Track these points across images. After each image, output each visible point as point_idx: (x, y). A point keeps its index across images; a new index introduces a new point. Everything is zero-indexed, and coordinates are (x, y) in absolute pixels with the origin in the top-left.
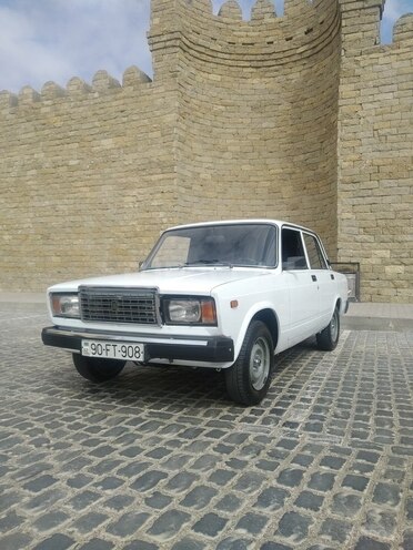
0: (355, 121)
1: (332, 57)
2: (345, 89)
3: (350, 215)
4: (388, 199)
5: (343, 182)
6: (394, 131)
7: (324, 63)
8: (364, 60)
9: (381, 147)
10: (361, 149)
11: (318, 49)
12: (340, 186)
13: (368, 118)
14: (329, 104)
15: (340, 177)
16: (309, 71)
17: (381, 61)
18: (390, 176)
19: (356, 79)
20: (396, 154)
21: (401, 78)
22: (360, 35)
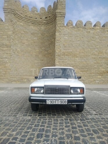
0: (59, 42)
1: (52, 25)
2: (57, 34)
3: (58, 64)
4: (66, 60)
5: (57, 56)
6: (68, 45)
7: (50, 26)
8: (62, 28)
9: (65, 49)
10: (61, 49)
11: (48, 23)
12: (56, 56)
13: (62, 42)
14: (51, 36)
15: (56, 54)
16: (46, 27)
17: (65, 29)
18: (67, 55)
19: (59, 32)
20: (68, 50)
21: (69, 34)
22: (60, 22)
